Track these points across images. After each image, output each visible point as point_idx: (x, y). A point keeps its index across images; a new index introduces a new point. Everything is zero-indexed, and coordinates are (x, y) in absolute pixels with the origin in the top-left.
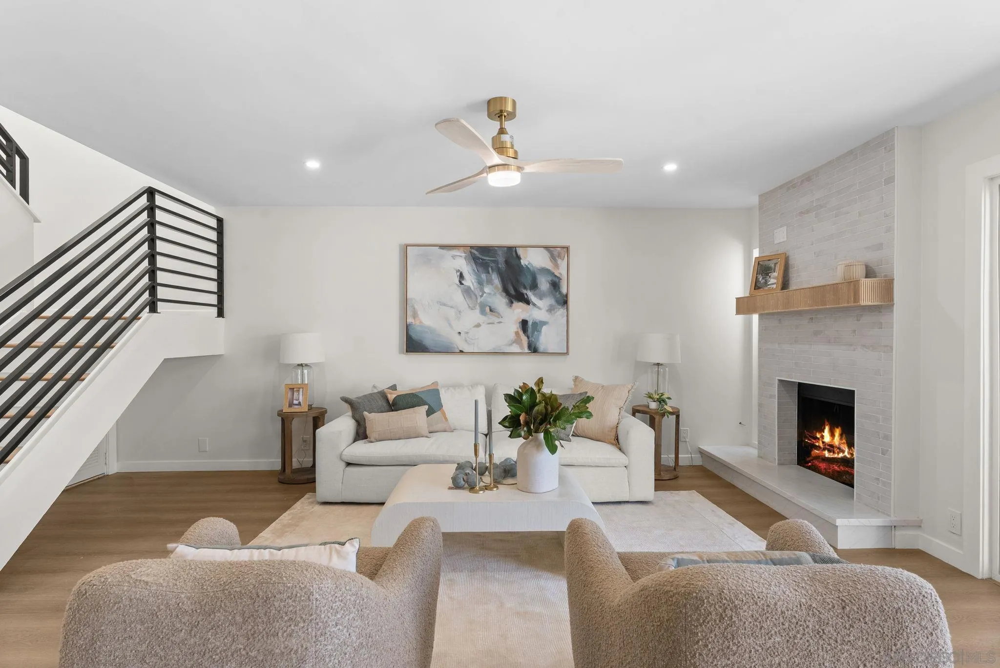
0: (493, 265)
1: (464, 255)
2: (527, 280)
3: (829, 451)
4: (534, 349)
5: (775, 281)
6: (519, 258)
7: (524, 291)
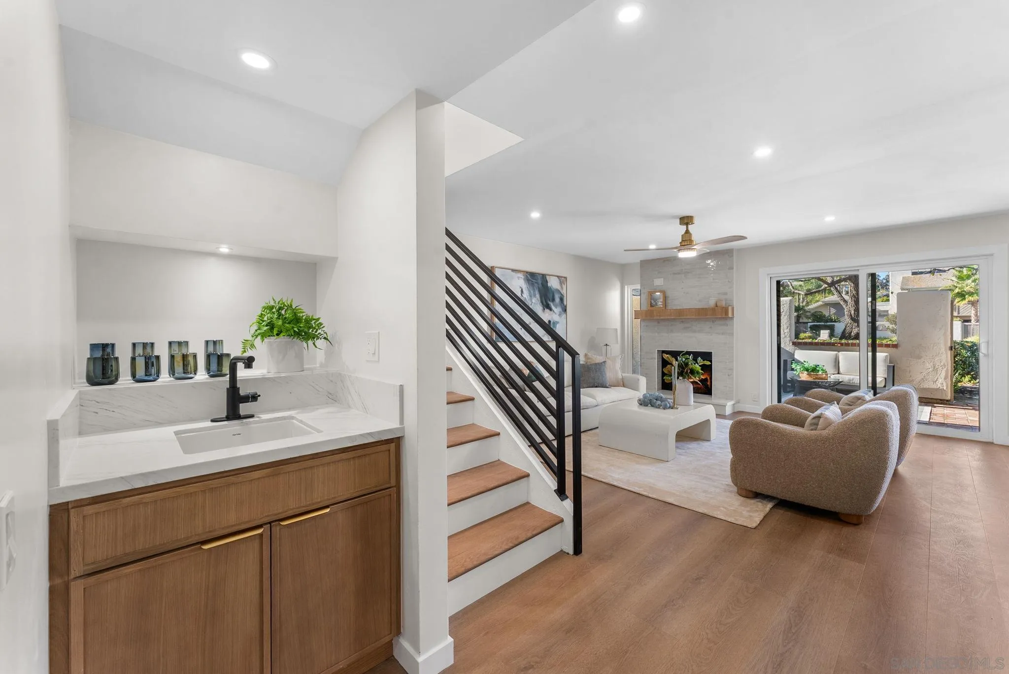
0: (536, 285)
1: (523, 277)
2: (551, 296)
5: (660, 303)
6: (547, 282)
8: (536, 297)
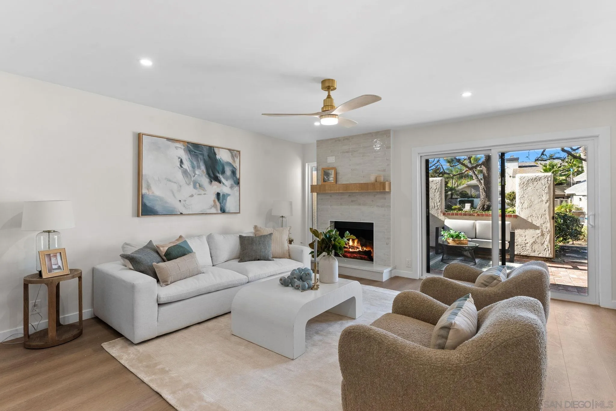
0: (201, 156)
1: (183, 147)
2: (220, 168)
3: (352, 249)
4: (223, 211)
5: (332, 179)
6: (215, 154)
7: (218, 175)
8: (200, 169)
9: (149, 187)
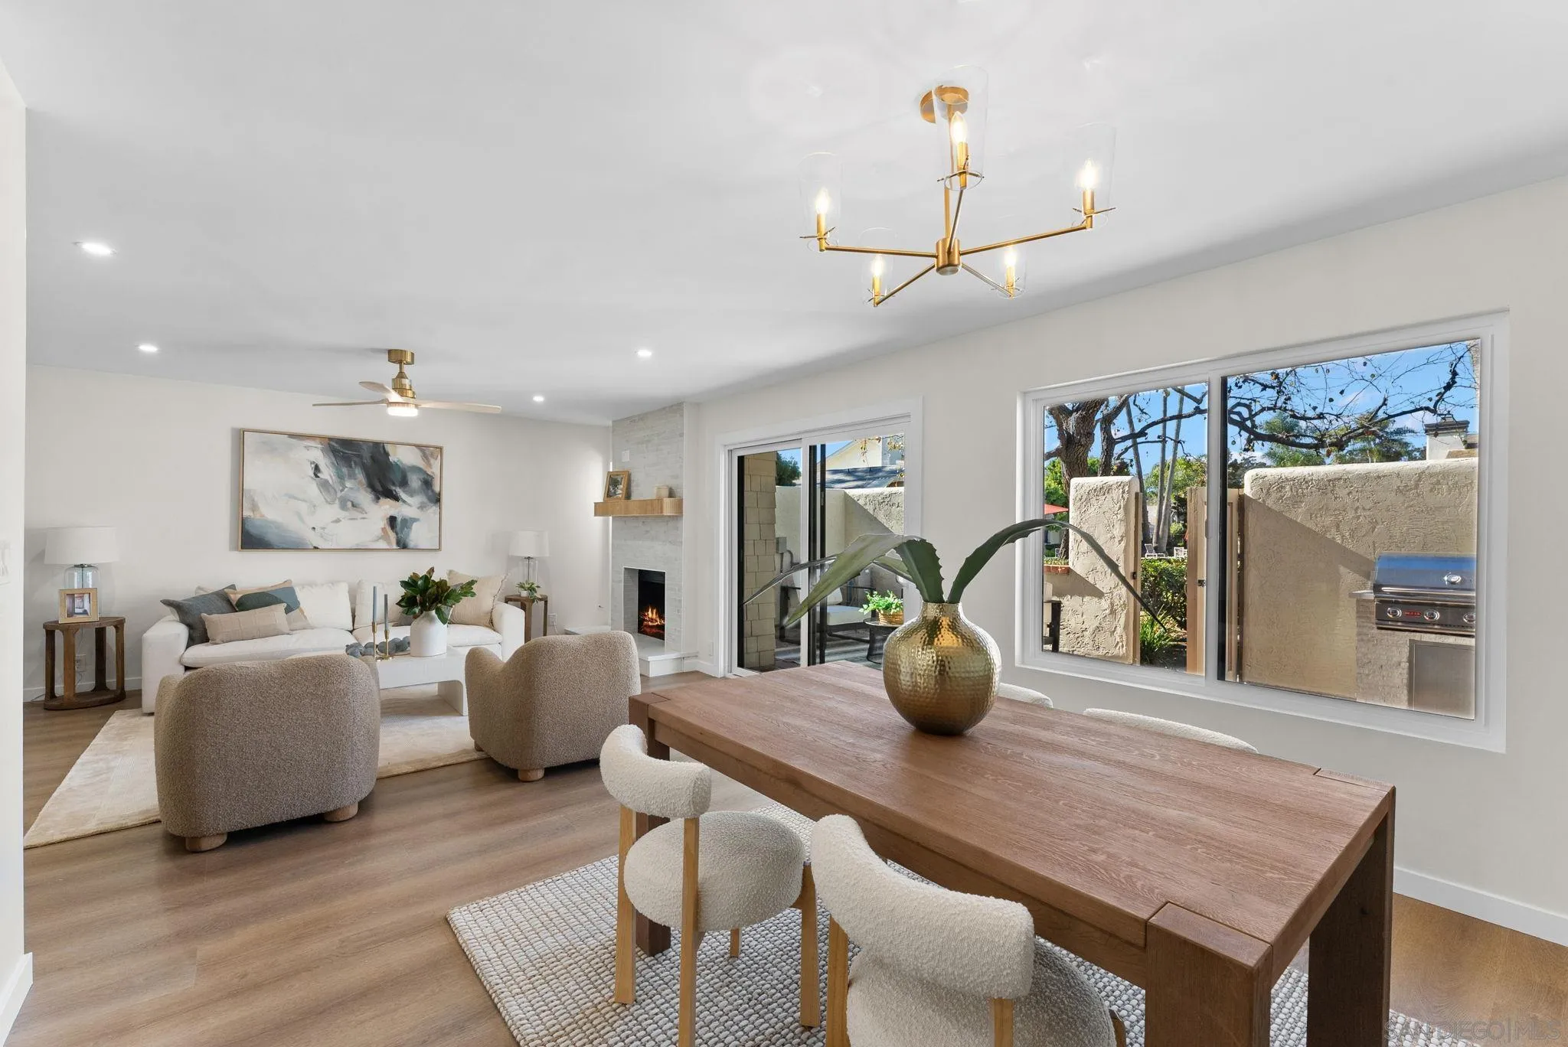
0: (357, 459)
1: (320, 446)
2: (398, 477)
3: (653, 622)
4: (402, 545)
5: (621, 492)
6: (387, 454)
7: (393, 488)
8: (355, 479)
9: (254, 507)
